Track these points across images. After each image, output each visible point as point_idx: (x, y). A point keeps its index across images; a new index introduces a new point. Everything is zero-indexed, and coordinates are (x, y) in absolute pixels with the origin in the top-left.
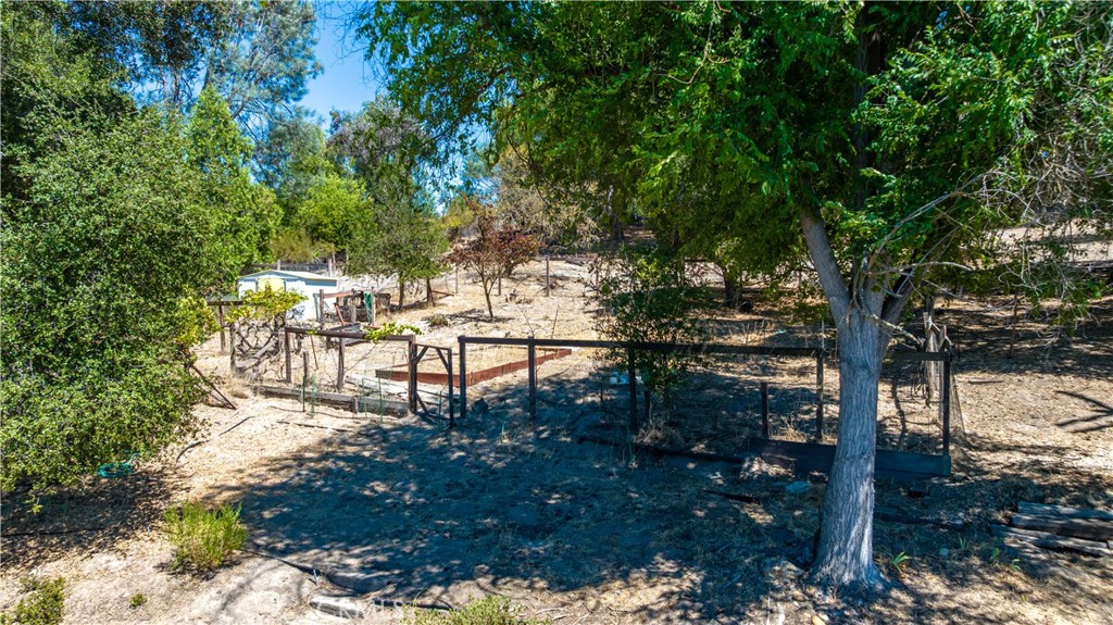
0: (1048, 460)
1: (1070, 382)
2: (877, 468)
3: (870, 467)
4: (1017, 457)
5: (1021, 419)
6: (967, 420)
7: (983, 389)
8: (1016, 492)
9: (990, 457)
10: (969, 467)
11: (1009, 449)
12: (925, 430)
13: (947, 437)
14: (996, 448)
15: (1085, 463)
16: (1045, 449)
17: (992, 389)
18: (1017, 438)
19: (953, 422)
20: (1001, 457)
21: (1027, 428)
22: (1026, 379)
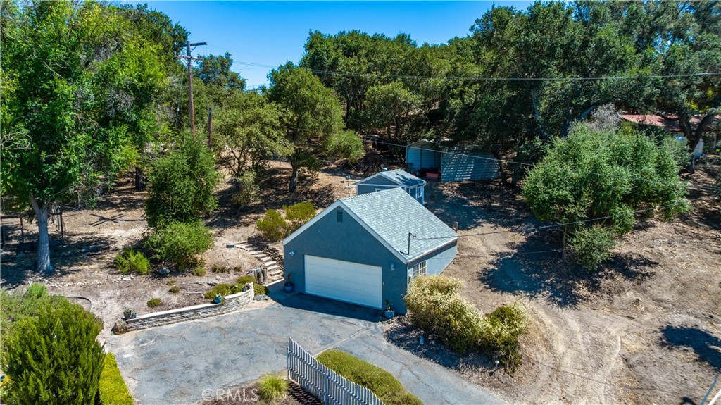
0: (89, 236)
1: (95, 212)
2: (50, 244)
3: (47, 245)
4: (81, 237)
5: (82, 226)
6: (67, 228)
7: (70, 218)
8: (80, 245)
9: (74, 237)
10: (68, 241)
11: (79, 235)
12: (54, 233)
13: (62, 233)
14: (75, 235)
15: (98, 235)
16: (88, 234)
17: (73, 217)
18: (81, 232)
19: (64, 230)
20: (77, 237)
21: (84, 228)
22: (82, 212)
